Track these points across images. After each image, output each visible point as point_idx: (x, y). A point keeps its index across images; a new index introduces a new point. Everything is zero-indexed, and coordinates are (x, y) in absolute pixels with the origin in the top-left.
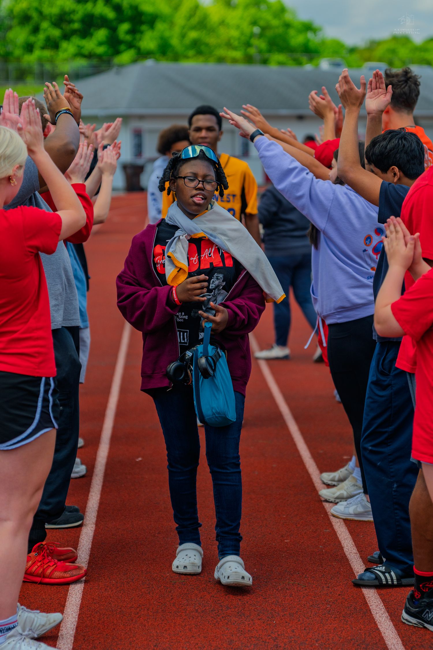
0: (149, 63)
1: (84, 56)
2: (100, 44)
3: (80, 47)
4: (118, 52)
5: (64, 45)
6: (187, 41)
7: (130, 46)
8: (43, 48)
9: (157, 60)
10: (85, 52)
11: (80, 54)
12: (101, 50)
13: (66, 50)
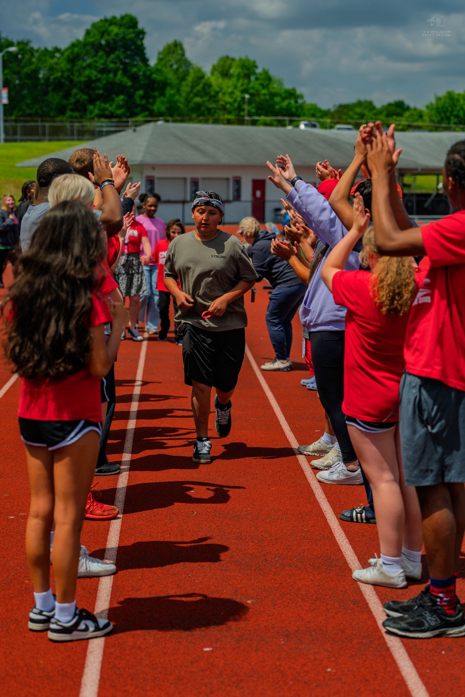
0: (160, 123)
1: (106, 117)
2: (119, 107)
3: (104, 109)
4: (133, 115)
5: (91, 107)
6: (191, 105)
7: (144, 109)
8: (72, 110)
9: (167, 121)
10: (107, 113)
11: (102, 115)
12: (119, 112)
13: (91, 113)
